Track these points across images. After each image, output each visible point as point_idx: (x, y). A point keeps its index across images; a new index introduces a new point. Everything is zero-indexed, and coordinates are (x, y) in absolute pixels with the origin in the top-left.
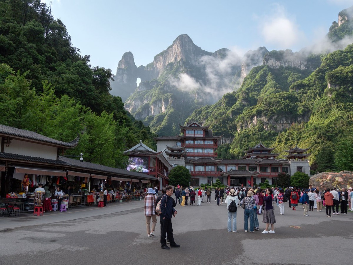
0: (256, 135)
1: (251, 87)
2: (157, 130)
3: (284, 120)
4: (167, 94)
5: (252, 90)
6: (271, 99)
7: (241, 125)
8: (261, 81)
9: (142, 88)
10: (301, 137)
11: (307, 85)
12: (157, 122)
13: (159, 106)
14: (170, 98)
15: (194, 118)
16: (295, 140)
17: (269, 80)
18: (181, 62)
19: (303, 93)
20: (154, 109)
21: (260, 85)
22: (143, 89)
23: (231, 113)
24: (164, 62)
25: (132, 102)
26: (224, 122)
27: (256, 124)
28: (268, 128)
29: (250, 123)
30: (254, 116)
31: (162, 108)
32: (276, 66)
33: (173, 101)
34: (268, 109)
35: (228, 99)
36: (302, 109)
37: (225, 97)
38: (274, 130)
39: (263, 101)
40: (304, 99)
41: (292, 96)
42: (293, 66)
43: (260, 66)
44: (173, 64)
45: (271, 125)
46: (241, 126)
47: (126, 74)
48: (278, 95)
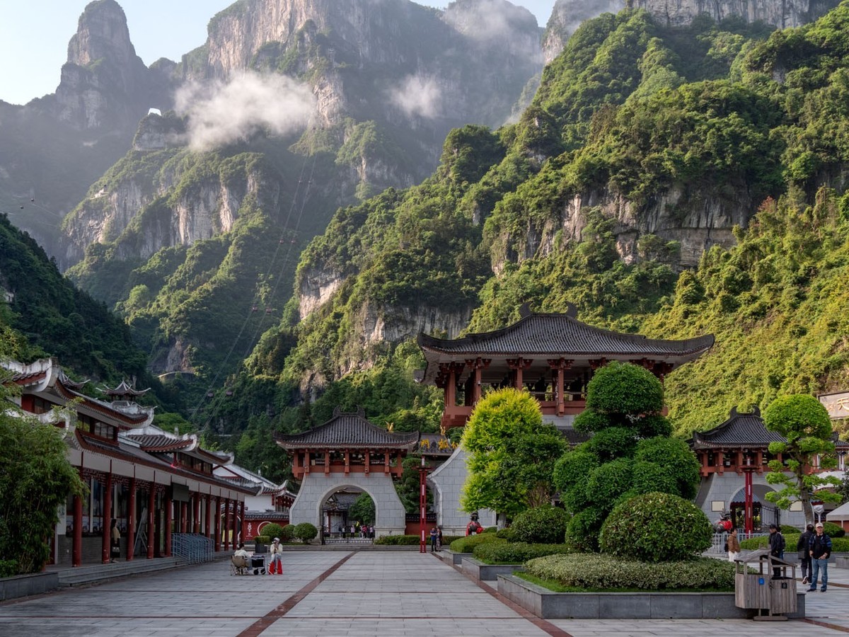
0: (576, 289)
1: (569, 102)
2: (191, 300)
3: (716, 212)
4: (241, 155)
5: (576, 111)
6: (655, 110)
7: (510, 243)
8: (614, 73)
9: (151, 139)
10: (818, 265)
11: (828, 45)
12: (197, 270)
13: (207, 207)
14: (251, 172)
15: (334, 244)
16: (780, 285)
17: (650, 67)
18: (306, 35)
19: (809, 86)
20: (187, 219)
21: (611, 91)
22: (154, 144)
23: (475, 204)
24: (245, 44)
25: (110, 196)
26: (439, 244)
27: (577, 234)
28: (635, 253)
29: (552, 233)
30: (568, 193)
31: (222, 212)
32: (681, 18)
33: (263, 183)
34: (637, 157)
35: (469, 149)
36: (803, 155)
37: (454, 142)
38: (666, 262)
39: (614, 124)
40: (813, 109)
41: (754, 98)
42: (751, 19)
43: (613, 16)
44: (280, 47)
45: (653, 237)
46: (509, 249)
47: (94, 88)
48: (687, 95)
